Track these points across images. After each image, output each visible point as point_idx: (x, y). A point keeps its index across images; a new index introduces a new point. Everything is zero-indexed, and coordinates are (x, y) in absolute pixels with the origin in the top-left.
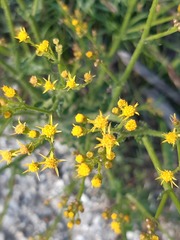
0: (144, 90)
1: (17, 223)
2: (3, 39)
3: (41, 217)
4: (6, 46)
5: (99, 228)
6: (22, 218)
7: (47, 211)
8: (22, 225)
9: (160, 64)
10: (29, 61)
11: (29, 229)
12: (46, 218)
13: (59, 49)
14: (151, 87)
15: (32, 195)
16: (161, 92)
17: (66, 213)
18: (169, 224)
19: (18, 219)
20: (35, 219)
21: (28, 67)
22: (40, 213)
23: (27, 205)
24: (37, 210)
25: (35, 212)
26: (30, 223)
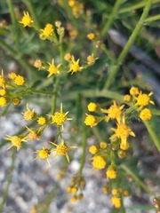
0: (132, 65)
1: (17, 189)
2: (4, 22)
3: (39, 183)
4: (7, 27)
6: (21, 184)
7: (43, 178)
8: (22, 190)
9: (147, 41)
10: (27, 41)
11: (28, 194)
12: (44, 184)
13: (61, 31)
14: (139, 62)
15: (30, 163)
16: (147, 67)
17: (69, 189)
19: (17, 185)
20: (33, 185)
21: (26, 47)
22: (38, 179)
23: (26, 173)
24: (35, 177)
25: (32, 179)
26: (28, 189)
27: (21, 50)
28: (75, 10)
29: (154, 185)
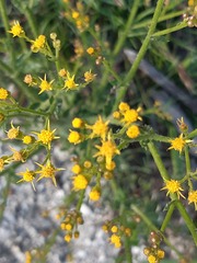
0: (152, 92)
1: (13, 237)
3: (39, 230)
5: (102, 242)
6: (19, 231)
7: (45, 224)
8: (19, 239)
9: (170, 64)
10: (25, 58)
11: (26, 243)
12: (44, 231)
13: (57, 44)
14: (160, 88)
16: (170, 94)
17: (63, 226)
18: (179, 239)
19: (14, 233)
20: (32, 232)
21: (24, 65)
23: (24, 217)
24: (35, 223)
25: (32, 225)
26: (27, 236)
27: (16, 68)
28: (79, 23)
29: (175, 235)
